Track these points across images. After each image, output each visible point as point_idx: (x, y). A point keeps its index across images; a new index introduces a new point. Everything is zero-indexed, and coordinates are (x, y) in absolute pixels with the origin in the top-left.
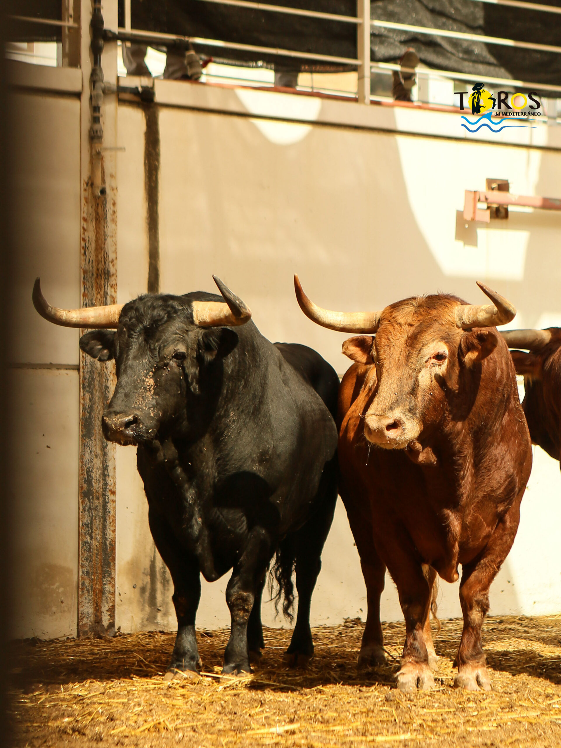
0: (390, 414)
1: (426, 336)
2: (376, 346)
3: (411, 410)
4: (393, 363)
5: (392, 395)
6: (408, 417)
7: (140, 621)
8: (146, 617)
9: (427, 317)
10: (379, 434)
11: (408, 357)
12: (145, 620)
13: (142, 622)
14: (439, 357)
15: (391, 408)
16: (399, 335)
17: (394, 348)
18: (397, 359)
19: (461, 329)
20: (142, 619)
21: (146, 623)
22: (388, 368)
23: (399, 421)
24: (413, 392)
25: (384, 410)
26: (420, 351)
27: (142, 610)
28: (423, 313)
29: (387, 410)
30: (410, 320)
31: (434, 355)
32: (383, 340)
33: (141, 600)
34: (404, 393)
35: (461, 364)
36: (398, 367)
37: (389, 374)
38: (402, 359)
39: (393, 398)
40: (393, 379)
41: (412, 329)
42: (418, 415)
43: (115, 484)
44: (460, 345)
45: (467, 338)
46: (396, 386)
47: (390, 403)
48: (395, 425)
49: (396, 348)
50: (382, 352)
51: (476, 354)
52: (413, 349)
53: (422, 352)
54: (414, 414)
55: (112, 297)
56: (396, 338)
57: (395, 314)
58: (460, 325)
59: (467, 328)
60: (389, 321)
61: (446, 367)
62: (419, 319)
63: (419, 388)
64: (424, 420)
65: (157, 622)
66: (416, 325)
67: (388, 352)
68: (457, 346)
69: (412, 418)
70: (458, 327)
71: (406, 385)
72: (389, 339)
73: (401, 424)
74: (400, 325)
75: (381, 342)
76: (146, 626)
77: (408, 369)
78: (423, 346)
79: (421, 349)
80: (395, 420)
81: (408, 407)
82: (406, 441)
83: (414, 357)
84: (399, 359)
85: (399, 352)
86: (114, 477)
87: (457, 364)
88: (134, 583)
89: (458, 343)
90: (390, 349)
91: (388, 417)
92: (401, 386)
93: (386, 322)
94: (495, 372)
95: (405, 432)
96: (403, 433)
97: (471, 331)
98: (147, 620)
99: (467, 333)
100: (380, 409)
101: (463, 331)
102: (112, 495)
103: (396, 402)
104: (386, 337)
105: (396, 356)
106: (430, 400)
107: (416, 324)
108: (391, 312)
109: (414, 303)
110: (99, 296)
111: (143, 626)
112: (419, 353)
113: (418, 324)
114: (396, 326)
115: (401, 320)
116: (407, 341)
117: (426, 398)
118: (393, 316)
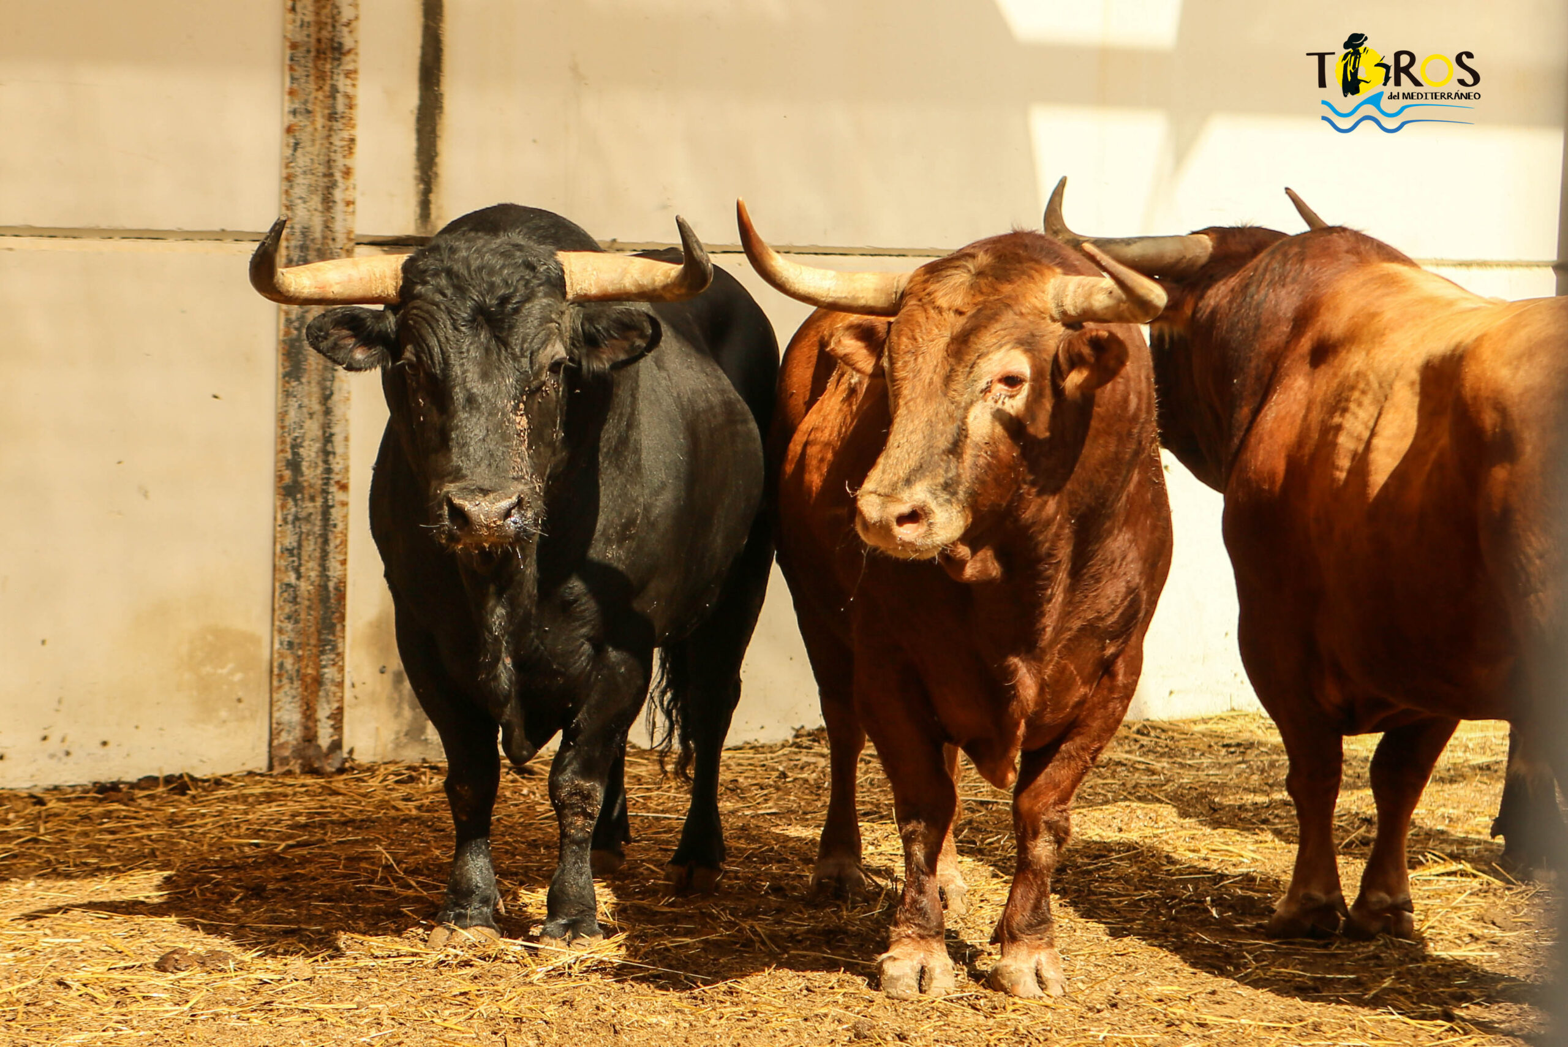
0: (905, 495)
1: (987, 339)
2: (890, 351)
3: (949, 487)
4: (919, 389)
5: (912, 455)
6: (941, 500)
7: (393, 737)
8: (405, 729)
9: (992, 298)
10: (883, 532)
11: (948, 379)
12: (402, 734)
13: (397, 738)
14: (1011, 381)
15: (908, 482)
16: (936, 331)
17: (924, 357)
18: (927, 381)
19: (1059, 324)
20: (398, 733)
21: (404, 740)
22: (909, 398)
23: (922, 509)
24: (955, 449)
25: (894, 486)
26: (972, 367)
27: (397, 715)
28: (984, 290)
29: (900, 485)
30: (959, 301)
31: (999, 376)
32: (904, 339)
33: (396, 696)
34: (936, 451)
35: (1058, 392)
36: (929, 398)
37: (910, 411)
38: (938, 380)
39: (913, 462)
40: (916, 422)
41: (962, 320)
42: (961, 495)
43: (346, 469)
44: (1056, 356)
45: (1070, 343)
46: (921, 436)
47: (907, 471)
48: (913, 516)
49: (928, 357)
50: (899, 364)
51: (1085, 373)
52: (959, 363)
53: (976, 369)
54: (954, 493)
55: (348, 96)
56: (930, 337)
57: (932, 288)
58: (1057, 316)
59: (1074, 323)
60: (920, 300)
61: (1024, 400)
62: (976, 301)
63: (968, 441)
64: (973, 504)
65: (426, 740)
66: (969, 314)
67: (912, 365)
68: (1049, 358)
69: (949, 501)
70: (1054, 320)
71: (942, 435)
72: (915, 339)
73: (926, 514)
74: (939, 310)
75: (899, 344)
76: (405, 746)
77: (946, 403)
78: (979, 357)
79: (974, 363)
80: (914, 506)
81: (941, 480)
82: (934, 547)
83: (961, 378)
84: (931, 383)
85: (932, 368)
86: (346, 457)
87: (1048, 392)
88: (381, 665)
89: (1052, 352)
90: (916, 359)
91: (899, 501)
92: (930, 438)
93: (913, 302)
94: (1126, 400)
95: (935, 530)
96: (929, 533)
97: (1082, 327)
98: (406, 734)
99: (1070, 332)
100: (886, 482)
101: (1063, 329)
102: (341, 492)
103: (917, 471)
104: (910, 334)
105: (926, 375)
106: (989, 465)
107: (970, 311)
108: (926, 281)
109: (971, 267)
110: (320, 95)
111: (398, 746)
112: (970, 373)
113: (974, 311)
114: (932, 313)
115: (943, 302)
116: (948, 345)
117: (981, 461)
118: (927, 291)
